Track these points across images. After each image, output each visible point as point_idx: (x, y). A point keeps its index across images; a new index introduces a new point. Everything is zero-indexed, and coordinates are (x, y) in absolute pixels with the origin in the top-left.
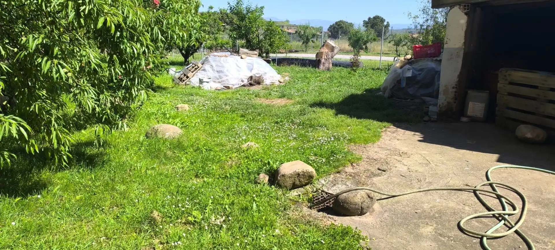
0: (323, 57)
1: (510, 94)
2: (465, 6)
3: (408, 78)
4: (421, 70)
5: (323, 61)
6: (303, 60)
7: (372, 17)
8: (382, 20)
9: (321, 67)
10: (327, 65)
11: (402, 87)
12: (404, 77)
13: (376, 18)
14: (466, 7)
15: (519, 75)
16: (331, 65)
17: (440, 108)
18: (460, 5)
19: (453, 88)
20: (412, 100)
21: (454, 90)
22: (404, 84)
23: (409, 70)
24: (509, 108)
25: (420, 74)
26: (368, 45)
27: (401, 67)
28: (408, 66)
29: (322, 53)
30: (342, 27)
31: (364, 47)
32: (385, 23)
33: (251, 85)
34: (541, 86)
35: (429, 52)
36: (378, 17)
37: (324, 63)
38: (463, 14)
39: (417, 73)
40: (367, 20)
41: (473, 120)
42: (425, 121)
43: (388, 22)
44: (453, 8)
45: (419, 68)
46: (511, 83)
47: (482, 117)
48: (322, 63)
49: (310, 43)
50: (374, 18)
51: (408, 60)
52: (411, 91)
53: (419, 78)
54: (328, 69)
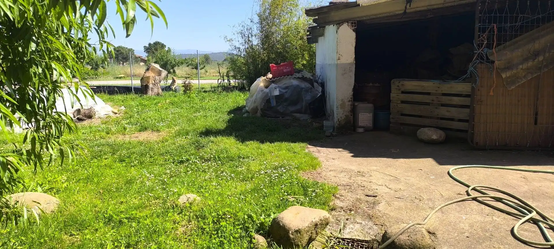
0: (151, 82)
1: (403, 102)
2: (352, 23)
3: (276, 96)
4: (287, 88)
5: (151, 86)
6: (109, 87)
7: (152, 43)
8: (163, 46)
9: (150, 92)
10: (156, 90)
11: (272, 106)
12: (273, 96)
13: (156, 44)
14: (354, 25)
15: (411, 85)
16: (160, 91)
17: (339, 122)
18: (348, 22)
19: (349, 101)
20: (283, 117)
21: (350, 103)
22: (274, 103)
23: (275, 88)
24: (402, 115)
25: (286, 92)
26: (176, 69)
27: (267, 87)
28: (273, 85)
29: (148, 78)
30: (122, 53)
31: (172, 70)
32: (166, 49)
33: (79, 120)
34: (435, 92)
35: (285, 71)
36: (159, 42)
37: (152, 88)
38: (352, 31)
39: (284, 91)
40: (147, 46)
41: (367, 130)
42: (327, 136)
43: (169, 48)
44: (342, 25)
45: (284, 86)
46: (403, 92)
47: (371, 126)
48: (150, 89)
49: (101, 70)
50: (154, 43)
51: (271, 79)
52: (280, 109)
53: (287, 96)
54: (158, 94)
